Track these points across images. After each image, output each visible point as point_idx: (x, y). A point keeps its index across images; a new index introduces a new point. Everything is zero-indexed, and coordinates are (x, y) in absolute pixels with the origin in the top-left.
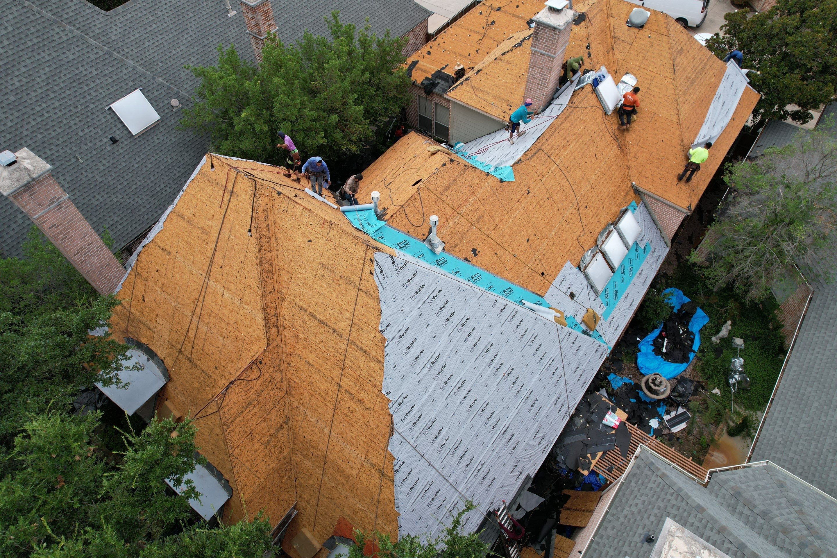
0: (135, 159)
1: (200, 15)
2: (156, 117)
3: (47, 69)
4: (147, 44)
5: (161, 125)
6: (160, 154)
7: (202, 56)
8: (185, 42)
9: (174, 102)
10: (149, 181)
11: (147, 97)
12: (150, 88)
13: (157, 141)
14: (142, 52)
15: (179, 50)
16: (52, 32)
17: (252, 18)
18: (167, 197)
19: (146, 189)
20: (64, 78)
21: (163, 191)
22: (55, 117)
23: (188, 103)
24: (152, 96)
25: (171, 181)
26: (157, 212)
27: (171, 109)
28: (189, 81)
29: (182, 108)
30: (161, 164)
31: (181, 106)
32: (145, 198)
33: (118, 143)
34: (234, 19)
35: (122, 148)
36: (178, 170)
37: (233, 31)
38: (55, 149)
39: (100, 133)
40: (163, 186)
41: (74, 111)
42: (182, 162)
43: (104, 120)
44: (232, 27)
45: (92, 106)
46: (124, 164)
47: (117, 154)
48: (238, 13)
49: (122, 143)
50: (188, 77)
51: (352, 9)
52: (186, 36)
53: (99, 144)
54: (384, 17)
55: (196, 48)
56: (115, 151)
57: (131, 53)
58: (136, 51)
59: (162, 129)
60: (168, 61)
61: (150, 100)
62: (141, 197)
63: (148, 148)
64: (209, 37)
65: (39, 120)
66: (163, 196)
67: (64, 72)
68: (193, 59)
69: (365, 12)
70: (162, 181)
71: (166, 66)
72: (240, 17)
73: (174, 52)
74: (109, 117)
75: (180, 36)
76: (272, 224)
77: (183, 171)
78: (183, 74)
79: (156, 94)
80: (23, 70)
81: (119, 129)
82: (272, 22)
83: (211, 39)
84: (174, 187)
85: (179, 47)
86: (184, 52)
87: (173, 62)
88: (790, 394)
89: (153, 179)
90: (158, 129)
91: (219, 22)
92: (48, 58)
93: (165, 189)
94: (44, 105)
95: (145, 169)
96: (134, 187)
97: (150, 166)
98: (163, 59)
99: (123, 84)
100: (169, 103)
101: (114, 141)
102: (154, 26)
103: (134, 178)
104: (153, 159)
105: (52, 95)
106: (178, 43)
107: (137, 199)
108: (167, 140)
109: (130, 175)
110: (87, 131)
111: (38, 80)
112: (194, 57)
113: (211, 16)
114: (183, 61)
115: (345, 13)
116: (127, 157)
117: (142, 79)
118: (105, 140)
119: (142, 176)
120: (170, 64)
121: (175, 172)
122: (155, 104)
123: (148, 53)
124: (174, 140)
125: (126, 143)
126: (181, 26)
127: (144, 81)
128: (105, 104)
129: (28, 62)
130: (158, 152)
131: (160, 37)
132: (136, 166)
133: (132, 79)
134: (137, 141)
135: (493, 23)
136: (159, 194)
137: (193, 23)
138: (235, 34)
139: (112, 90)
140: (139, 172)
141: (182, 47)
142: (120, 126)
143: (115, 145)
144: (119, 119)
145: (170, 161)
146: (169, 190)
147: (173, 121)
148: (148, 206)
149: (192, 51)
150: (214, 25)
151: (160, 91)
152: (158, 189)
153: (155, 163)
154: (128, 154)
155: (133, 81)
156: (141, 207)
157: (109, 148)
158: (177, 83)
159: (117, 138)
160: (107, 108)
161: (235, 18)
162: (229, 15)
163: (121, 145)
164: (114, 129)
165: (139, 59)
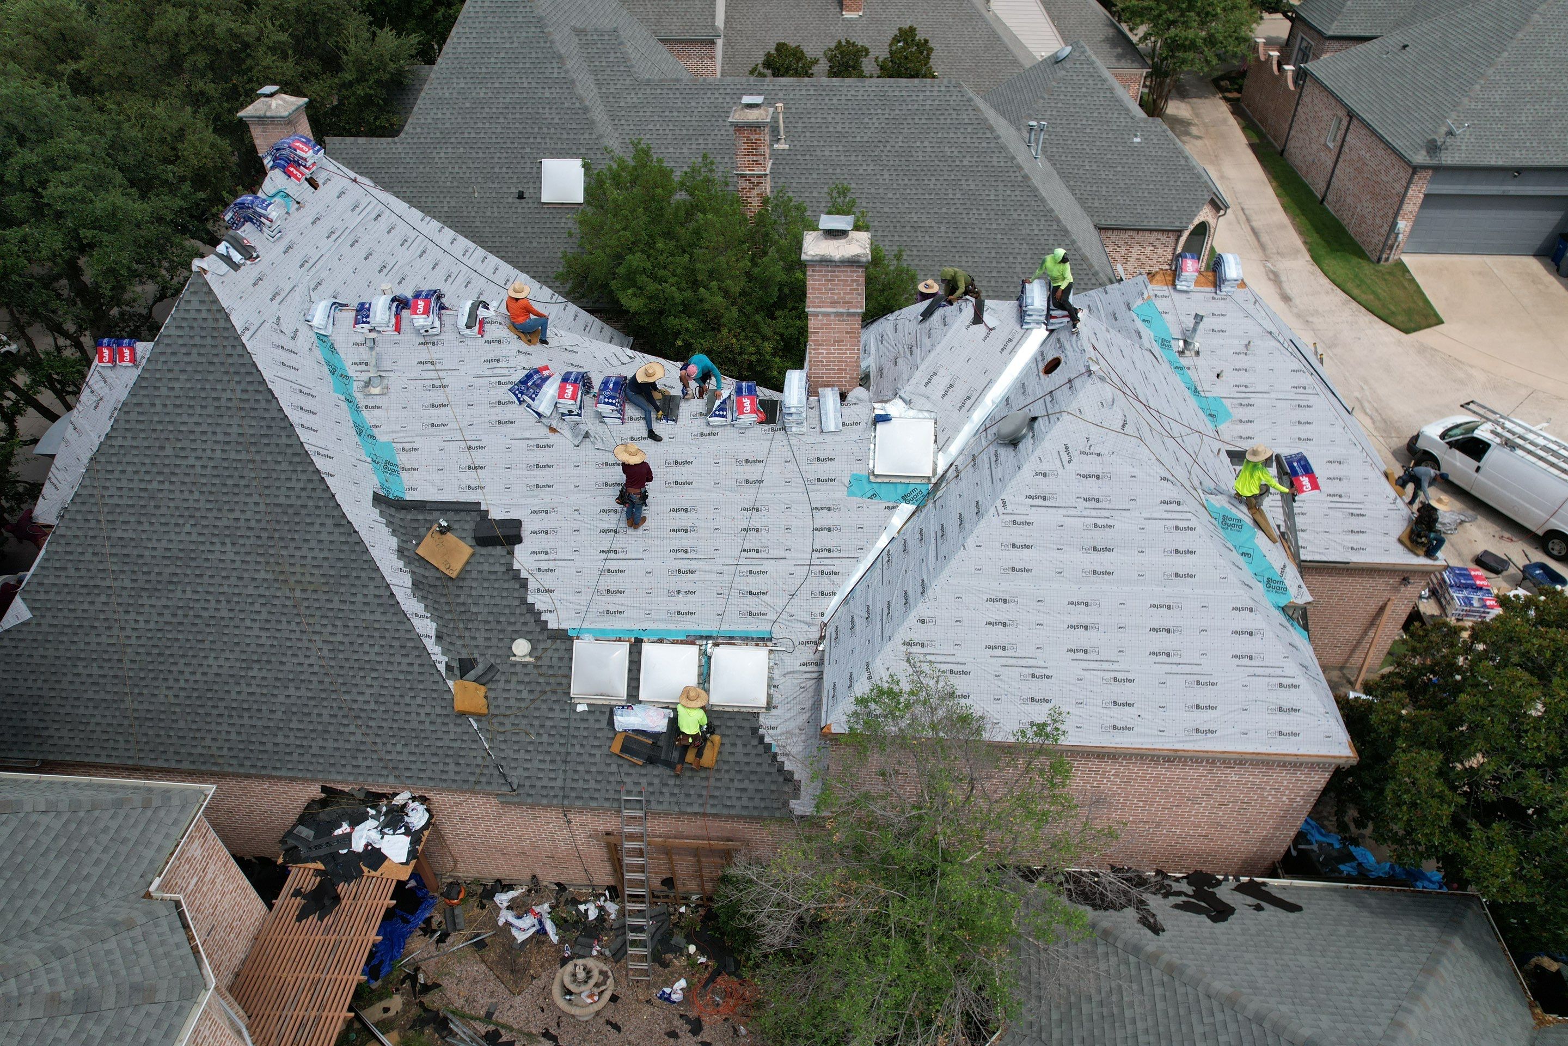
0: (526, 228)
2: (579, 198)
3: (517, 95)
5: (579, 210)
6: (555, 240)
11: (586, 174)
12: (593, 166)
13: (563, 225)
16: (548, 65)
20: (524, 110)
22: (488, 140)
30: (547, 251)
33: (521, 201)
35: (522, 207)
38: (464, 169)
39: (515, 180)
41: (509, 145)
43: (527, 170)
45: (528, 150)
46: (511, 225)
47: (514, 210)
49: (526, 202)
53: (505, 190)
56: (514, 206)
63: (547, 225)
65: (473, 135)
67: (529, 105)
74: (532, 169)
80: (497, 85)
81: (532, 188)
90: (572, 211)
92: (525, 85)
94: (487, 125)
95: (527, 244)
97: (535, 244)
99: (573, 146)
101: (521, 196)
104: (544, 240)
105: (501, 120)
110: (504, 170)
111: (501, 100)
116: (520, 220)
118: (513, 190)
122: (589, 185)
125: (531, 205)
128: (539, 155)
129: (507, 80)
130: (555, 236)
134: (541, 210)
139: (559, 146)
142: (535, 184)
143: (518, 201)
144: (540, 177)
154: (524, 218)
157: (510, 200)
159: (525, 195)
160: (537, 160)
163: (524, 205)
164: (531, 185)
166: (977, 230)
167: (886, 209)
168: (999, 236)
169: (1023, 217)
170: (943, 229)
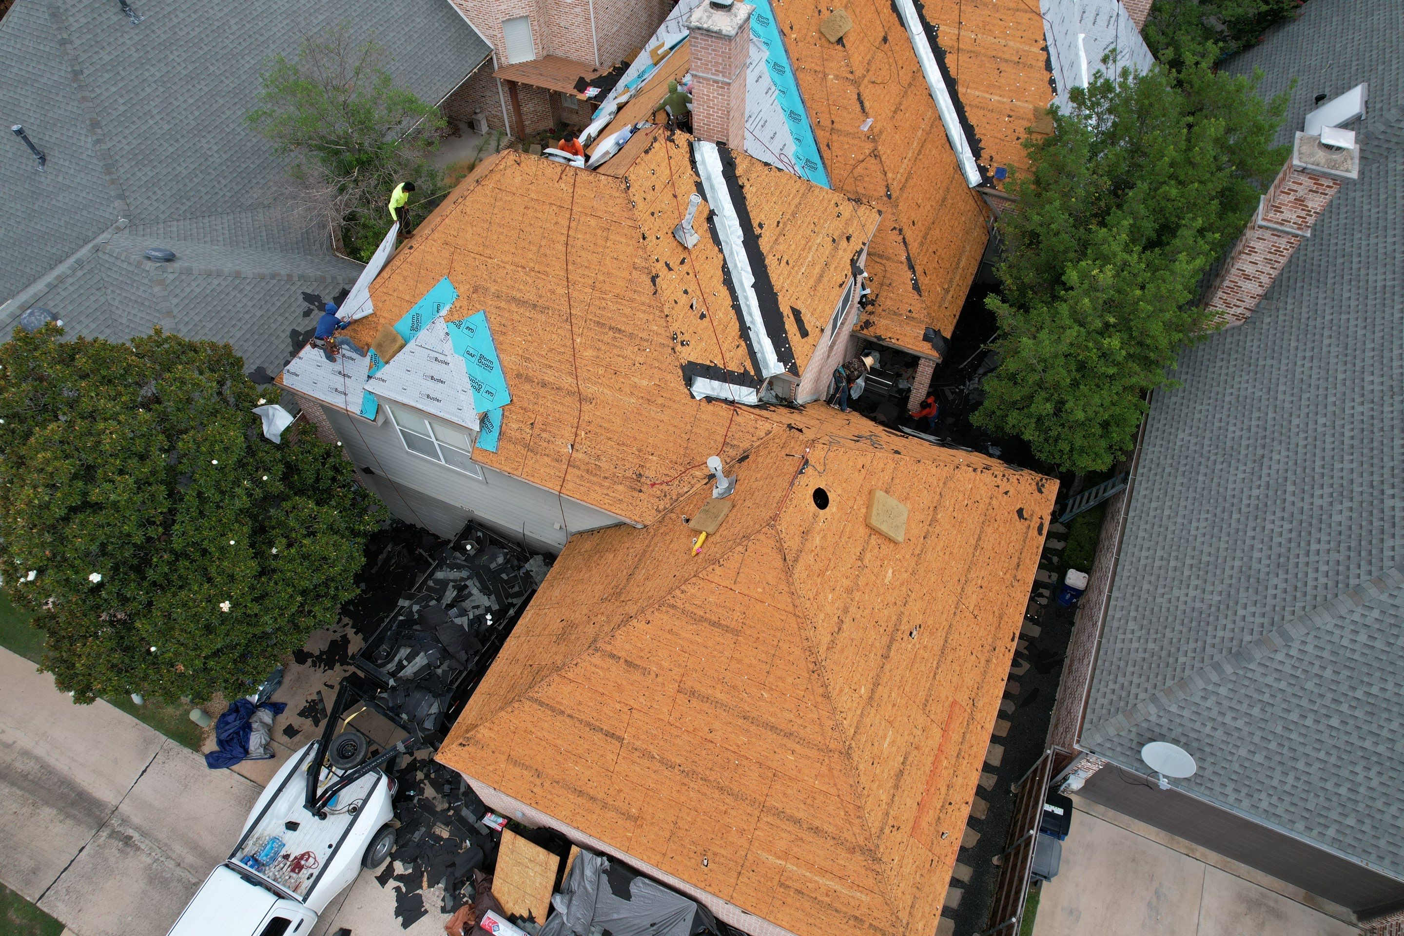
39: (1342, 83)
166: (1250, 533)
167: (1295, 421)
168: (1237, 563)
169: (1271, 592)
170: (1255, 492)
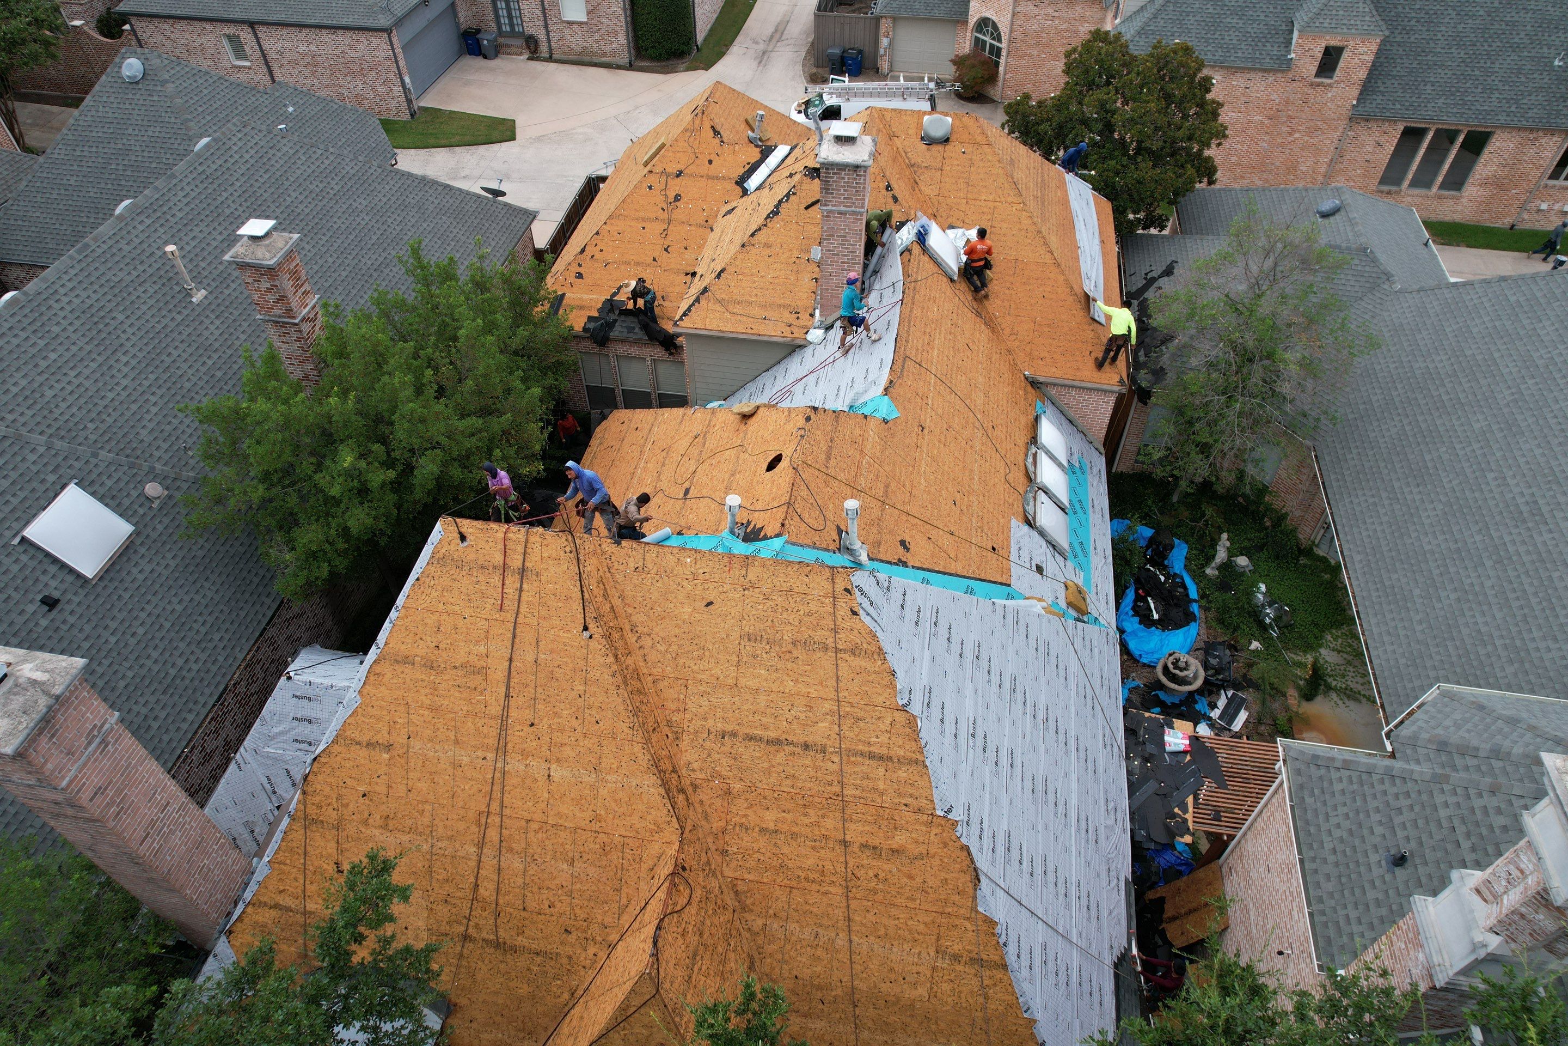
0: (106, 627)
1: (139, 313)
2: (124, 528)
4: (49, 393)
5: (138, 542)
6: (155, 600)
7: (169, 389)
8: (126, 370)
9: (153, 489)
10: (149, 663)
11: (93, 494)
12: (94, 476)
13: (141, 577)
14: (46, 412)
15: (119, 389)
17: (269, 290)
18: (196, 682)
19: (147, 682)
21: (184, 673)
23: (178, 483)
24: (102, 491)
25: (193, 647)
26: (184, 720)
27: (147, 504)
28: (160, 442)
29: (170, 497)
30: (162, 620)
31: (166, 492)
32: (153, 699)
33: (59, 607)
34: (205, 306)
35: (72, 612)
36: (201, 619)
37: (212, 327)
40: (180, 662)
42: (204, 602)
43: (15, 568)
44: (207, 322)
47: (65, 628)
48: (210, 293)
49: (69, 602)
50: (156, 434)
51: (406, 238)
52: (124, 359)
53: (20, 620)
54: (463, 239)
55: (152, 377)
56: (57, 623)
57: (22, 420)
58: (30, 413)
59: (142, 550)
60: (104, 416)
61: (101, 499)
62: (142, 700)
63: (126, 596)
64: (170, 350)
66: (187, 682)
68: (153, 399)
69: (430, 237)
70: (177, 653)
71: (103, 427)
72: (216, 298)
73: (110, 395)
74: (24, 558)
75: (112, 362)
76: (617, 602)
77: (211, 620)
78: (144, 433)
79: (109, 483)
81: (53, 577)
82: (306, 287)
83: (175, 353)
84: (203, 657)
85: (117, 384)
86: (130, 390)
87: (115, 415)
88: (1374, 594)
89: (155, 655)
90: (135, 552)
91: (179, 318)
93: (187, 667)
95: (133, 641)
96: (122, 684)
97: (141, 631)
98: (93, 415)
99: (34, 484)
100: (142, 494)
101: (50, 603)
102: (53, 356)
103: (116, 667)
104: (143, 615)
106: (113, 376)
107: (136, 708)
108: (160, 569)
109: (106, 662)
112: (153, 394)
113: (160, 309)
114: (134, 407)
115: (398, 248)
116: (87, 628)
117: (71, 462)
118: (31, 608)
119: (132, 657)
120: (110, 420)
121: (195, 626)
122: (111, 503)
123: (58, 412)
124: (173, 564)
125: (76, 599)
126: (108, 342)
127: (77, 465)
128: (8, 534)
130: (149, 597)
131: (73, 373)
132: (113, 640)
133: (51, 468)
134: (99, 589)
135: (677, 198)
136: (178, 681)
137: (130, 331)
138: (217, 333)
139: (15, 501)
140: (123, 651)
141: (125, 382)
142: (53, 569)
143: (55, 612)
144: (48, 555)
145: (179, 608)
146: (195, 667)
147: (160, 528)
148: (163, 715)
149: (146, 383)
150: (173, 325)
151: (116, 476)
152: (173, 672)
153: (149, 621)
154: (89, 620)
155: (53, 471)
156: (150, 721)
157: (44, 623)
158: (139, 452)
159: (56, 595)
160: (16, 541)
161: (207, 302)
162: (194, 300)
163: (69, 608)
164: (44, 579)
165: (43, 427)
